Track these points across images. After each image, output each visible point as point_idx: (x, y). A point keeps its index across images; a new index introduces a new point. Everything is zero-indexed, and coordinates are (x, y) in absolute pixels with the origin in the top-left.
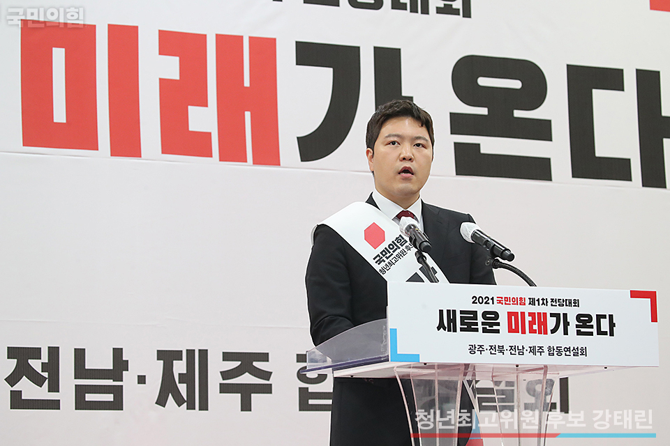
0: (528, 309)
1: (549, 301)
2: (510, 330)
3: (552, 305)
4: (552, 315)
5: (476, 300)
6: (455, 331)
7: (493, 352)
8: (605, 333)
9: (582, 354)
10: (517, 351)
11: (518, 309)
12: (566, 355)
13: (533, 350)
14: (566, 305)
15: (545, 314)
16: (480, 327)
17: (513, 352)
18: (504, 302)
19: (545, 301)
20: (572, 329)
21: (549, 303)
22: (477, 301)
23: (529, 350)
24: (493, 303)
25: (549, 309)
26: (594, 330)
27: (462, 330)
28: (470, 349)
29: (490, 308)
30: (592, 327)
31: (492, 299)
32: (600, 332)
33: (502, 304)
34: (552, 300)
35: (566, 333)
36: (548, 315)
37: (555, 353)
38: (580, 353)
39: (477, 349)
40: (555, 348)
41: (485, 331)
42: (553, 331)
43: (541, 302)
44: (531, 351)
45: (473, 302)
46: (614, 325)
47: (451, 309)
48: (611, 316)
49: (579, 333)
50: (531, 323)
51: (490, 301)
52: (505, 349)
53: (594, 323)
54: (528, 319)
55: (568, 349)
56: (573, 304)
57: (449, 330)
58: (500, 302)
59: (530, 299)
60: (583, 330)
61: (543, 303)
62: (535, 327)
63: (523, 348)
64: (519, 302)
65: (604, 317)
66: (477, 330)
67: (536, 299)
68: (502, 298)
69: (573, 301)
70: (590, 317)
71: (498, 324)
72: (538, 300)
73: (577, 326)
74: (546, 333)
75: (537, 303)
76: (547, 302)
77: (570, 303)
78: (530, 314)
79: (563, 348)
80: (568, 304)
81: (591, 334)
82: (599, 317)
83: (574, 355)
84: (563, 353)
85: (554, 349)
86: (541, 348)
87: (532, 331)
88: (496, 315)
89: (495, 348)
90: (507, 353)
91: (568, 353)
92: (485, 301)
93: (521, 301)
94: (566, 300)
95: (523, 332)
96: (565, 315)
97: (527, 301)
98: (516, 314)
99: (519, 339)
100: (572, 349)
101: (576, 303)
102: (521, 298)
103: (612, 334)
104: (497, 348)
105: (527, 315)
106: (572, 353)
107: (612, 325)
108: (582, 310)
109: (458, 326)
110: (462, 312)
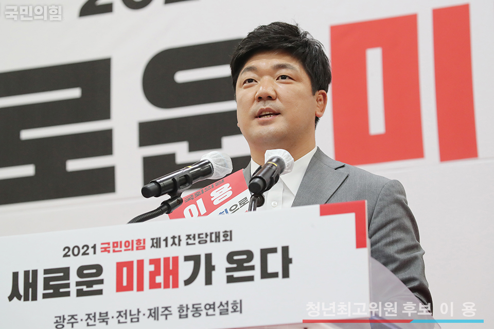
0: (149, 254)
1: (184, 238)
2: (120, 288)
3: (188, 244)
4: (187, 258)
5: (68, 252)
6: (35, 298)
7: (91, 322)
8: (275, 275)
9: (235, 311)
10: (129, 318)
11: (133, 256)
12: (207, 315)
13: (154, 314)
14: (211, 241)
15: (176, 259)
16: (73, 289)
17: (122, 320)
18: (111, 249)
19: (177, 241)
20: (219, 275)
21: (183, 242)
22: (70, 253)
23: (148, 313)
24: (95, 253)
25: (182, 251)
26: (257, 273)
27: (45, 296)
28: (57, 322)
29: (90, 260)
30: (252, 268)
31: (94, 247)
32: (265, 274)
33: (109, 251)
34: (189, 237)
35: (209, 281)
36: (181, 260)
37: (190, 314)
38: (230, 309)
39: (66, 321)
40: (190, 306)
41: (80, 293)
42: (188, 282)
43: (170, 241)
44: (150, 314)
45: (65, 256)
46: (290, 261)
47: (31, 269)
48: (285, 250)
49: (230, 280)
50: (153, 275)
51: (91, 251)
52: (110, 316)
53: (256, 261)
54: (148, 268)
55: (212, 306)
56: (222, 238)
57: (26, 299)
58: (105, 250)
59: (153, 239)
60: (237, 274)
61: (174, 243)
62: (160, 279)
63: (139, 312)
64: (135, 246)
65: (274, 250)
66: (67, 294)
67: (163, 238)
68: (109, 244)
69: (222, 234)
70: (250, 255)
71: (101, 282)
72: (166, 240)
73: (228, 270)
74: (176, 285)
75: (163, 243)
76: (180, 240)
77: (218, 237)
78: (152, 262)
79: (202, 306)
80: (214, 239)
81: (251, 279)
82: (265, 253)
83: (221, 314)
84: (203, 313)
85: (188, 309)
86: (166, 308)
87: (154, 285)
88: (99, 269)
89: (94, 317)
90: (113, 322)
91: (211, 312)
92: (82, 251)
93: (140, 245)
94: (211, 234)
95: (140, 288)
96: (209, 257)
97: (149, 243)
98: (129, 265)
99: (133, 300)
100: (217, 305)
101: (228, 235)
102: (139, 241)
103: (286, 274)
104: (98, 316)
105: (146, 263)
106: (217, 311)
107: (287, 261)
108: (236, 245)
109: (40, 290)
110: (46, 271)
